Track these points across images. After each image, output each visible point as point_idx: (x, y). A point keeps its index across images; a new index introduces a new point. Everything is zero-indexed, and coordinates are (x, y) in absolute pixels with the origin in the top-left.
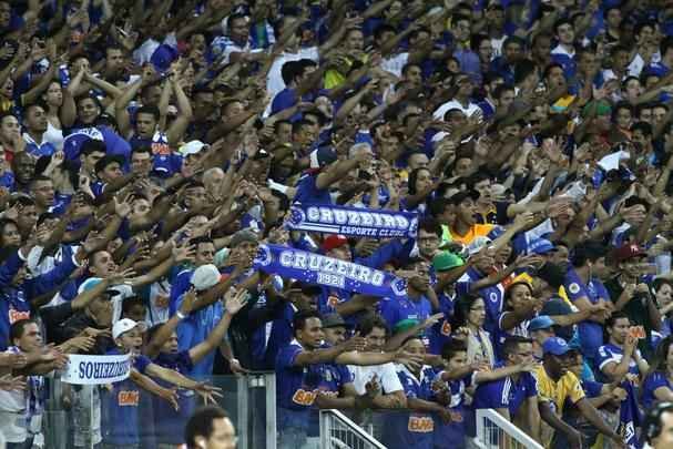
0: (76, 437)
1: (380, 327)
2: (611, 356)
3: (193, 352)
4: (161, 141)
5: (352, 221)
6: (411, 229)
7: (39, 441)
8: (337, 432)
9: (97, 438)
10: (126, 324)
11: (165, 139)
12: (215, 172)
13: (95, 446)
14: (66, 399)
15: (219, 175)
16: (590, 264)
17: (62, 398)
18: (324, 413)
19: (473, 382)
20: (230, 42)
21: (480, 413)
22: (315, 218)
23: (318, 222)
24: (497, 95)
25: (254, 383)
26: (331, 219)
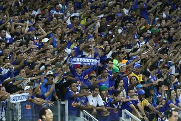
0: (14, 117)
1: (98, 88)
2: (158, 96)
3: (46, 94)
4: (37, 39)
5: (84, 61)
6: (98, 63)
7: (4, 119)
8: (84, 116)
9: (20, 118)
10: (27, 87)
11: (38, 38)
12: (50, 46)
13: (19, 120)
14: (11, 107)
15: (52, 47)
16: (155, 70)
17: (10, 107)
18: (81, 111)
19: (121, 102)
20: (55, 11)
21: (123, 111)
22: (75, 60)
23: (76, 62)
24: (125, 25)
25: (62, 103)
26: (79, 61)
